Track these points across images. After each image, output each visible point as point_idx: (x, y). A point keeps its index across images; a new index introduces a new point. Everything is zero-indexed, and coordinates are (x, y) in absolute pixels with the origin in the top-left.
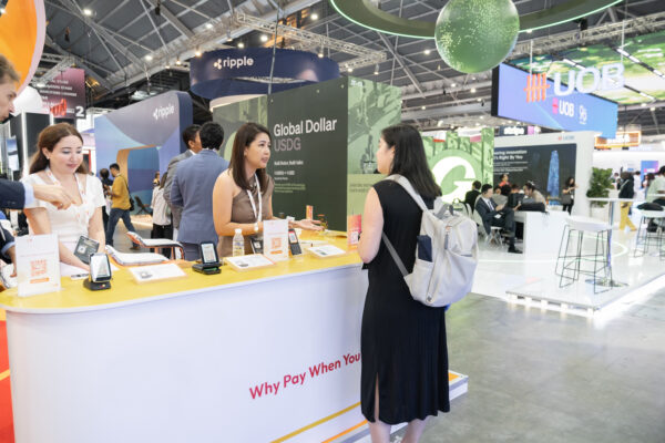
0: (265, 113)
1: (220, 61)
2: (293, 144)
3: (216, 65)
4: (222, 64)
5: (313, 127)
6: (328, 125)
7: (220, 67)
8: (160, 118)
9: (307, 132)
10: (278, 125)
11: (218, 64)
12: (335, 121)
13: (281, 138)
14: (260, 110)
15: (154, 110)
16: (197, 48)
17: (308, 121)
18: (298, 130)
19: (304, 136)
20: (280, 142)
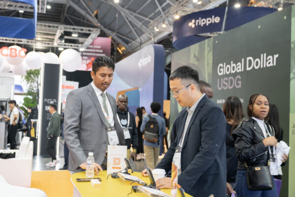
0: (211, 54)
1: (193, 21)
2: (234, 82)
3: (190, 24)
4: (195, 23)
5: (254, 63)
6: (269, 61)
7: (193, 26)
8: (142, 66)
9: (248, 69)
10: (221, 65)
11: (192, 24)
12: (276, 56)
13: (223, 76)
14: (206, 52)
15: (139, 61)
16: (177, 13)
17: (248, 59)
18: (239, 68)
19: (245, 73)
20: (223, 81)
